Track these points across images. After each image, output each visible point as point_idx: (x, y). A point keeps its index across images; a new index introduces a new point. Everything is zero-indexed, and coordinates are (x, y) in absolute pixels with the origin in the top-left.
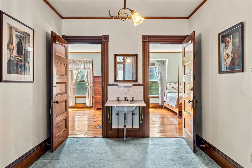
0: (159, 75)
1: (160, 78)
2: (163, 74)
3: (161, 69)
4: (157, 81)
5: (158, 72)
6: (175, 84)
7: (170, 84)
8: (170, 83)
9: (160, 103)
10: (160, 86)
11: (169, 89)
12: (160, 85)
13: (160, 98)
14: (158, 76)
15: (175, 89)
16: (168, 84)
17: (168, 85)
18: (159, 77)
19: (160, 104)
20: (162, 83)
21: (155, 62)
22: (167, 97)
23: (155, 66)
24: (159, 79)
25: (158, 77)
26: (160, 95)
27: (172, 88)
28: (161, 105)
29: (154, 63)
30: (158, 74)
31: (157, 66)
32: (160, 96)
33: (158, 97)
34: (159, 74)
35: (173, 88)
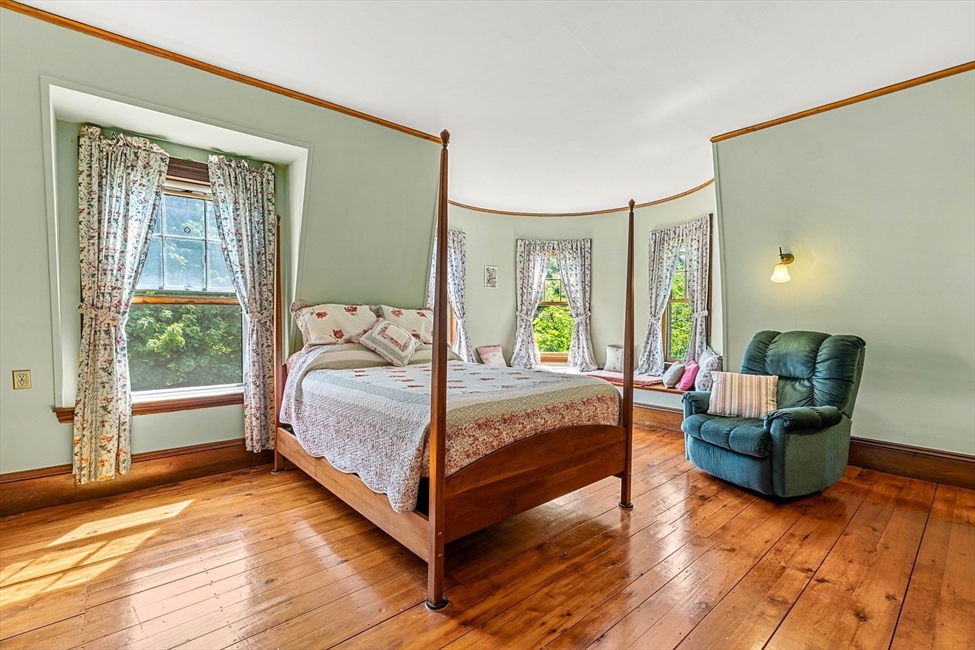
0: (242, 254)
1: (248, 269)
2: (272, 248)
3: (257, 216)
4: (231, 290)
5: (238, 233)
6: (349, 310)
7: (320, 315)
8: (319, 309)
9: (248, 435)
10: (248, 321)
11: (313, 342)
12: (247, 317)
13: (252, 401)
14: (234, 257)
15: (349, 341)
16: (304, 310)
17: (305, 320)
18: (243, 266)
19: (253, 445)
20: (262, 308)
21: (214, 159)
22: (306, 399)
23: (208, 191)
24: (241, 281)
25: (237, 268)
26: (252, 386)
27: (333, 339)
28: (257, 449)
29: (206, 167)
30: (232, 247)
31: (225, 193)
32: (249, 389)
33: (238, 399)
34: (245, 244)
35: (338, 334)
